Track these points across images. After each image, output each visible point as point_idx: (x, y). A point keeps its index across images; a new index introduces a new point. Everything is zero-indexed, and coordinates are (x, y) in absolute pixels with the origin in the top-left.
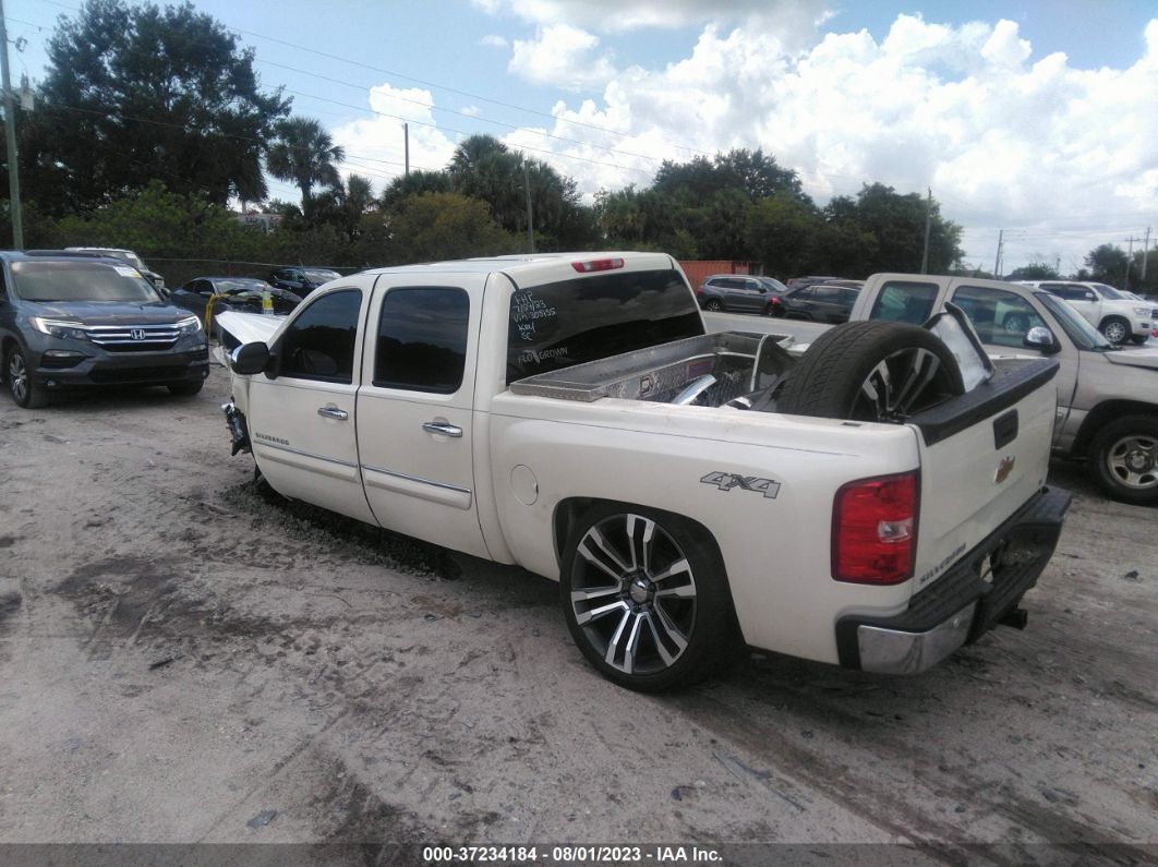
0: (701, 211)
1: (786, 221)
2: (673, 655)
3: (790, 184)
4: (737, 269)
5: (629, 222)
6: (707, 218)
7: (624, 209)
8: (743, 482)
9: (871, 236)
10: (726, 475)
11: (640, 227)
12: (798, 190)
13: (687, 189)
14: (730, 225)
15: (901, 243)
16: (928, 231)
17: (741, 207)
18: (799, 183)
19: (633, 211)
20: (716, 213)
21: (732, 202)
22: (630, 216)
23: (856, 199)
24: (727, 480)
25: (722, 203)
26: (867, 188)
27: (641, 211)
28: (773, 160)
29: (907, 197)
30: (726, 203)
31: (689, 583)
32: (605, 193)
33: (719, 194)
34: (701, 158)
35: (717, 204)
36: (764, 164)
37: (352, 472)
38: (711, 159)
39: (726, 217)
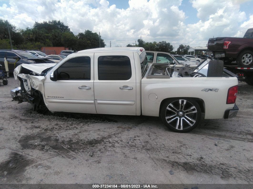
0: (49, 35)
1: (72, 38)
2: (192, 124)
3: (68, 29)
4: (66, 49)
5: (31, 37)
6: (51, 36)
7: (29, 34)
8: (211, 90)
9: (89, 42)
10: (207, 89)
11: (34, 38)
12: (69, 31)
13: (44, 29)
14: (57, 38)
15: (95, 43)
16: (100, 41)
17: (59, 34)
18: (69, 29)
19: (32, 34)
20: (53, 35)
21: (57, 33)
22: (31, 35)
23: (84, 33)
24: (208, 90)
25: (54, 33)
26: (86, 31)
27: (34, 34)
28: (63, 23)
29: (94, 33)
30: (55, 33)
31: (195, 110)
32: (20, 29)
33: (53, 31)
34: (45, 22)
35: (53, 33)
36: (61, 24)
37: (93, 102)
38: (48, 22)
39: (56, 36)
